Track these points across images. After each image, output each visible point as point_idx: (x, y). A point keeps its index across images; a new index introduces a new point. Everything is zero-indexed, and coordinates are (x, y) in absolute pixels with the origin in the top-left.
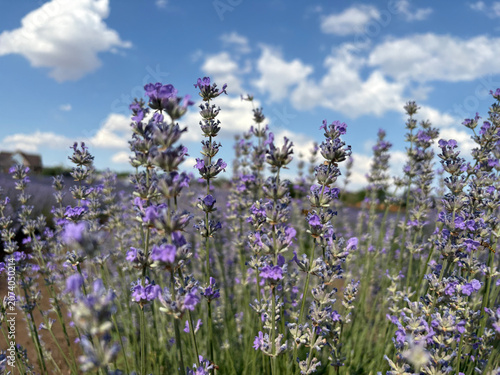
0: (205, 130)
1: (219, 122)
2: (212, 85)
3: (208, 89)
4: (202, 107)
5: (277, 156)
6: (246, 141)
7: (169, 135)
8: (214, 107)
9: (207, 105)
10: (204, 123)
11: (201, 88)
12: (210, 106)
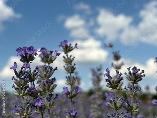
0: (67, 69)
1: (75, 64)
2: (68, 45)
3: (67, 46)
4: (64, 57)
5: (113, 82)
6: (99, 72)
7: (47, 72)
8: (71, 56)
9: (67, 55)
10: (66, 66)
11: (63, 47)
12: (69, 56)
